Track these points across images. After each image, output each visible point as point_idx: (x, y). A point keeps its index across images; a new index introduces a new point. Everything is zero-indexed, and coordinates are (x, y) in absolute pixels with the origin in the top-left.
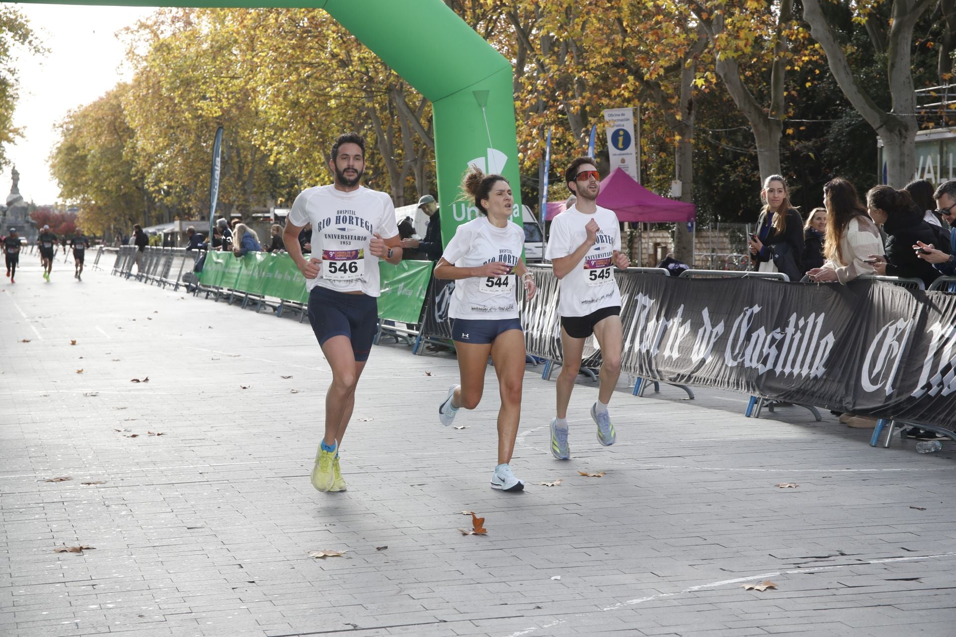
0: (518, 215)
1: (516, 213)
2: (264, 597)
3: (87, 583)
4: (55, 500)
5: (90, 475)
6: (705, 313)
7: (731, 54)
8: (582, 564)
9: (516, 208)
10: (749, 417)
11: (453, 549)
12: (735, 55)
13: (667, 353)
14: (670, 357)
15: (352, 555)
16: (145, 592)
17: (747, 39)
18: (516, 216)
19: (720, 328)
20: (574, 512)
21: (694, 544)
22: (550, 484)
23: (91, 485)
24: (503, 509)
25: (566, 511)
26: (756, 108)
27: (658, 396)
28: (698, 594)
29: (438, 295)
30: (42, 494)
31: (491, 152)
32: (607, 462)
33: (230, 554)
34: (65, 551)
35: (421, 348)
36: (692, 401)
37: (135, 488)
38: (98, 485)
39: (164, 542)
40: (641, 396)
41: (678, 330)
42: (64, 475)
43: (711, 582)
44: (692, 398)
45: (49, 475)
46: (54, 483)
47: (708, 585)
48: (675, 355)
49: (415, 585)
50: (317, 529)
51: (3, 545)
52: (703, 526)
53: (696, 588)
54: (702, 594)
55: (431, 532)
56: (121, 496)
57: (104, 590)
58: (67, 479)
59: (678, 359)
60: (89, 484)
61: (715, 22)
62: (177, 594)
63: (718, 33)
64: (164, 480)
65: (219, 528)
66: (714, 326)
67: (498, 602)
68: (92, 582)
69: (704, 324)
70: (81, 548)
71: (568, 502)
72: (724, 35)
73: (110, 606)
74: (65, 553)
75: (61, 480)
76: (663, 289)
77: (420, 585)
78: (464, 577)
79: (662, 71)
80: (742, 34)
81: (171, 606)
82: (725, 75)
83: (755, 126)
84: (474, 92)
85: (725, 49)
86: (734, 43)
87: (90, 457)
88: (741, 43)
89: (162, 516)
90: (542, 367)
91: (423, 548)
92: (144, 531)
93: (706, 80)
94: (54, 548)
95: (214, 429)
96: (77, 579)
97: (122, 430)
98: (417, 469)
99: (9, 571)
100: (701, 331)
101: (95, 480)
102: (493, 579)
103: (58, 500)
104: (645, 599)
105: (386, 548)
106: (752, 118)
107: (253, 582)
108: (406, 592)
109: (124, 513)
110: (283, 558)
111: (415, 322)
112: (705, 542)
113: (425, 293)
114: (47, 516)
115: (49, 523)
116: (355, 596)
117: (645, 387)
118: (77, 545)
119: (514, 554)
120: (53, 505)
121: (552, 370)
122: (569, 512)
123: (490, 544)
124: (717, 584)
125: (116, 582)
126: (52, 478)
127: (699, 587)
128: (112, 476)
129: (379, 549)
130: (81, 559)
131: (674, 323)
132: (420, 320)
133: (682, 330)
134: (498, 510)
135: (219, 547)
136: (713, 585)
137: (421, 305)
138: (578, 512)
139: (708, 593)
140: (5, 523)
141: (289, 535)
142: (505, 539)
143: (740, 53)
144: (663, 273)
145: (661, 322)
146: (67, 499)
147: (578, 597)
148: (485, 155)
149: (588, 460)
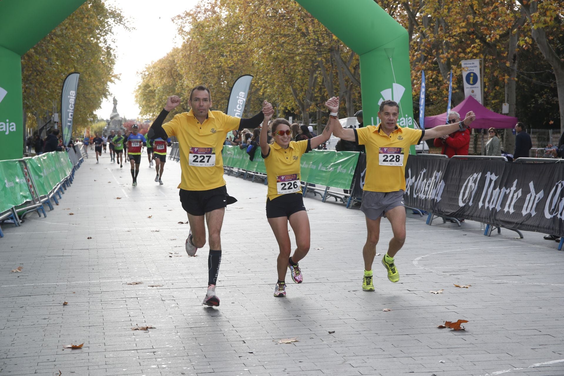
0: (411, 124)
1: (410, 123)
2: (259, 363)
3: (150, 350)
4: (133, 296)
5: (154, 281)
6: (531, 185)
7: (541, 26)
8: (461, 346)
9: (410, 119)
10: (560, 250)
11: (377, 334)
12: (544, 26)
13: (506, 209)
14: (508, 212)
15: (313, 336)
16: (185, 358)
17: (552, 16)
18: (410, 124)
19: (541, 194)
20: (453, 311)
21: (533, 334)
22: (436, 293)
23: (154, 287)
24: (407, 308)
25: (447, 310)
26: (557, 59)
27: (500, 236)
28: (540, 369)
29: (362, 172)
30: (125, 292)
31: (396, 86)
32: (471, 278)
33: (238, 334)
34: (138, 329)
35: (351, 205)
36: (522, 239)
37: (180, 290)
38: (158, 287)
39: (197, 326)
40: (489, 236)
41: (513, 195)
42: (138, 281)
43: (547, 361)
44: (522, 237)
45: (130, 281)
46: (132, 286)
47: (546, 363)
48: (512, 211)
49: (354, 358)
50: (291, 318)
51: (101, 324)
52: (538, 322)
53: (538, 365)
54: (543, 369)
55: (362, 322)
56: (172, 294)
57: (160, 355)
58: (140, 283)
59: (513, 213)
60: (153, 286)
61: (531, 6)
62: (205, 360)
63: (534, 12)
64: (197, 285)
65: (231, 317)
66: (537, 193)
67: (408, 371)
68: (153, 350)
69: (530, 192)
70: (147, 328)
71: (448, 304)
72: (537, 14)
73: (164, 366)
74: (138, 330)
75: (137, 284)
76: (504, 170)
77: (357, 357)
78: (385, 353)
79: (498, 37)
80: (548, 13)
81: (201, 367)
82: (537, 39)
83: (556, 70)
84: (385, 49)
85: (537, 22)
86: (543, 19)
87: (154, 270)
88: (548, 19)
89: (196, 308)
90: (426, 217)
91: (358, 333)
92: (185, 317)
93: (526, 42)
94: (131, 327)
95: (228, 253)
96: (145, 348)
97: (173, 253)
98: (352, 281)
99: (104, 341)
100: (528, 196)
101: (157, 284)
102: (403, 355)
103: (134, 296)
104: (504, 371)
105: (334, 332)
106: (554, 65)
107: (252, 353)
108: (348, 362)
109: (173, 305)
110: (270, 337)
111: (348, 189)
112: (540, 333)
113: (354, 171)
114: (128, 306)
115: (128, 311)
116: (316, 364)
117: (492, 230)
118: (144, 325)
119: (416, 338)
120: (132, 299)
121: (433, 219)
122: (449, 311)
123: (400, 331)
124: (551, 362)
125: (168, 350)
126: (131, 282)
127: (540, 364)
128: (167, 282)
129: (330, 333)
130: (147, 335)
131: (510, 191)
132: (351, 188)
133: (516, 195)
134: (404, 308)
135: (231, 329)
136: (549, 363)
137: (352, 178)
138: (455, 311)
139: (546, 368)
140: (103, 310)
141: (274, 322)
142: (410, 327)
143: (547, 25)
144: (503, 159)
145: (502, 190)
146: (139, 296)
147: (460, 369)
148: (391, 87)
149: (459, 276)
